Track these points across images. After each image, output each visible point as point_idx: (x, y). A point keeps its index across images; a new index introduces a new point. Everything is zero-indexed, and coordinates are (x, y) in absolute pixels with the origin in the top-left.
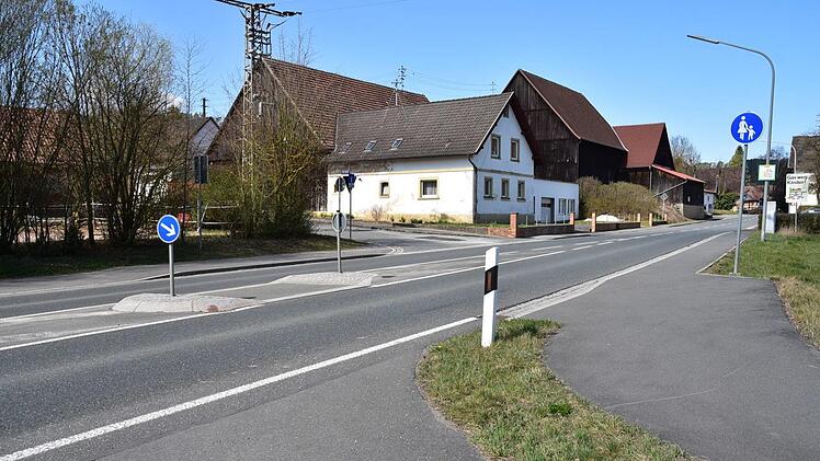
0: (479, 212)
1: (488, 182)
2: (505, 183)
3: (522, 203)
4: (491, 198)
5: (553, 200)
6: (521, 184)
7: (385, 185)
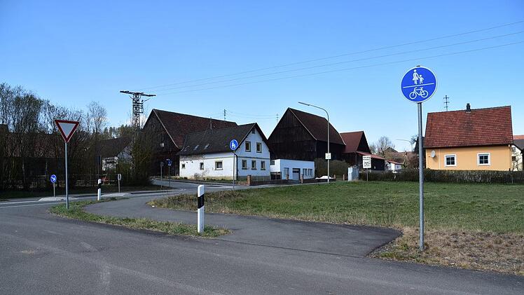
0: (239, 175)
1: (244, 162)
2: (253, 162)
3: (263, 171)
4: (246, 169)
5: (299, 169)
6: (262, 163)
7: (202, 164)
